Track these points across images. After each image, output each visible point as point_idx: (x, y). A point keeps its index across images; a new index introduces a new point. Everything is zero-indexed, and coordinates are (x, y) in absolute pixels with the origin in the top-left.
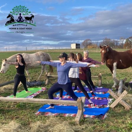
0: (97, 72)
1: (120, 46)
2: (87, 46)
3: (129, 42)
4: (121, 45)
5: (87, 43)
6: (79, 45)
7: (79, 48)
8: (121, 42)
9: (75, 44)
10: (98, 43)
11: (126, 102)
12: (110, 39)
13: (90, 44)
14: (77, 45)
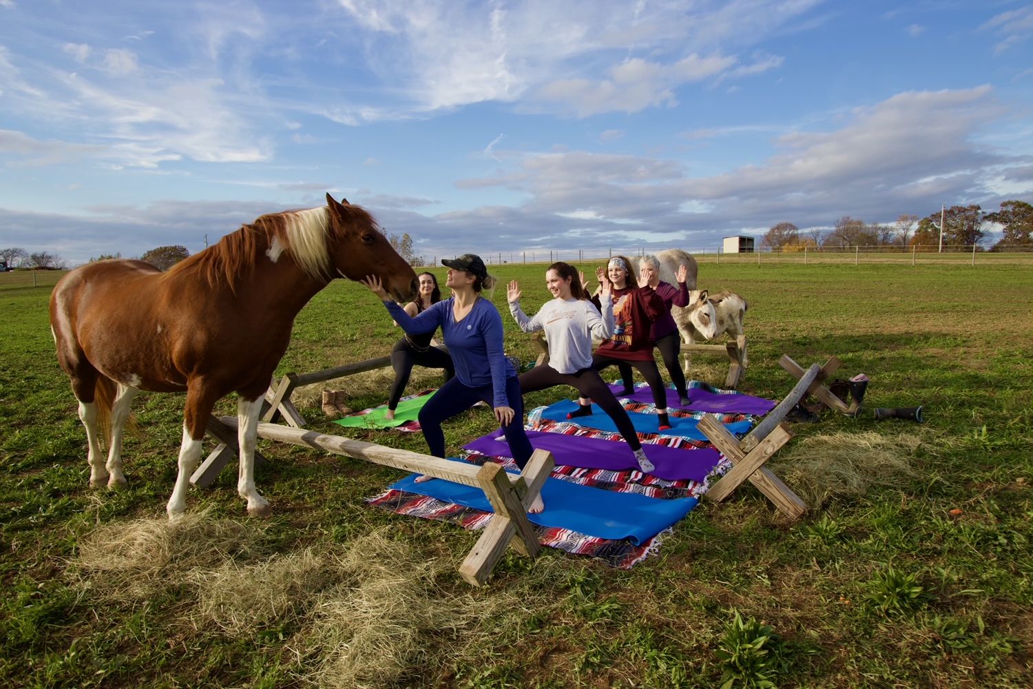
0: (762, 329)
1: (897, 242)
2: (782, 243)
3: (930, 230)
4: (902, 241)
5: (781, 236)
6: (751, 240)
7: (751, 250)
8: (902, 232)
9: (738, 238)
10: (818, 233)
11: (783, 479)
12: (860, 223)
13: (793, 239)
14: (743, 241)
